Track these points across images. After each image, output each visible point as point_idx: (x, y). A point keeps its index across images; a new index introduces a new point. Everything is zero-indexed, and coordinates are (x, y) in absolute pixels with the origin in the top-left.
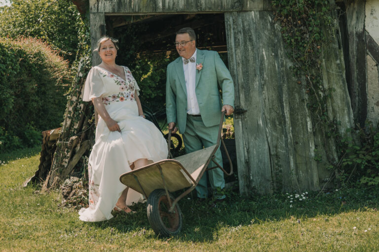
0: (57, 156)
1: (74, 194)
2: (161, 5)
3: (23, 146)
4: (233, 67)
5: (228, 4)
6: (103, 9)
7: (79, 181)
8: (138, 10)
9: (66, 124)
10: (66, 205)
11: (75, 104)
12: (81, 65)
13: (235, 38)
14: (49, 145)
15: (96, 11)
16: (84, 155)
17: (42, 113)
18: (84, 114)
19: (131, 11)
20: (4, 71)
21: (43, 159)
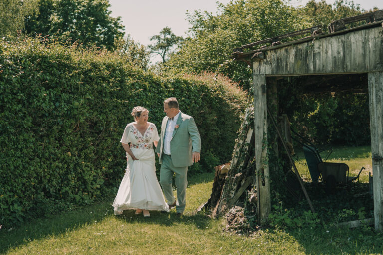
0: (226, 188)
1: (236, 221)
2: (312, 67)
3: (202, 171)
4: (374, 120)
5: (370, 66)
6: (264, 72)
7: (242, 210)
8: (293, 72)
9: (234, 162)
10: (229, 230)
11: (241, 146)
12: (247, 114)
13: (376, 95)
14: (220, 178)
15: (258, 73)
16: (247, 189)
17: (221, 141)
18: (248, 154)
19: (287, 73)
20: (188, 105)
21: (214, 190)
